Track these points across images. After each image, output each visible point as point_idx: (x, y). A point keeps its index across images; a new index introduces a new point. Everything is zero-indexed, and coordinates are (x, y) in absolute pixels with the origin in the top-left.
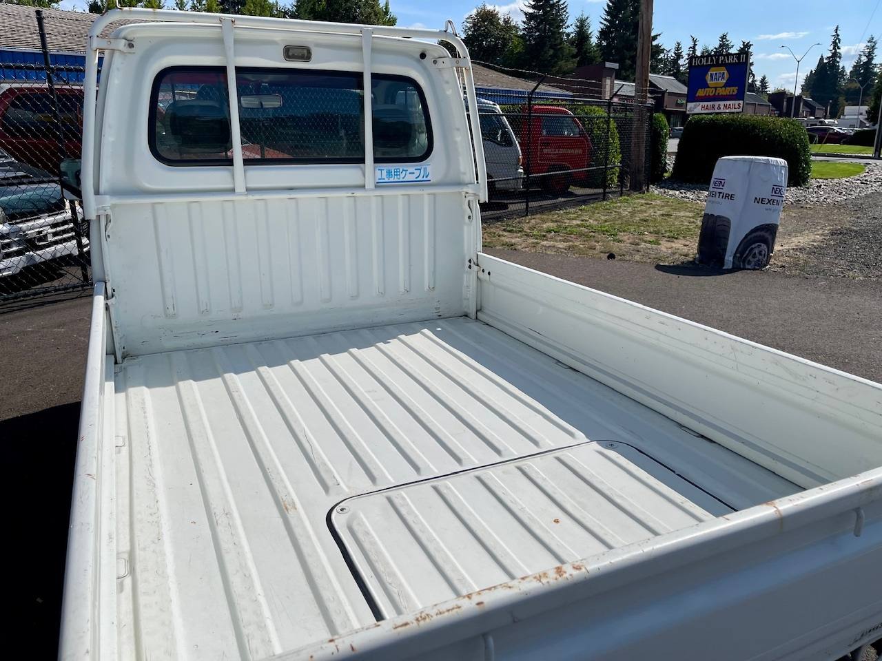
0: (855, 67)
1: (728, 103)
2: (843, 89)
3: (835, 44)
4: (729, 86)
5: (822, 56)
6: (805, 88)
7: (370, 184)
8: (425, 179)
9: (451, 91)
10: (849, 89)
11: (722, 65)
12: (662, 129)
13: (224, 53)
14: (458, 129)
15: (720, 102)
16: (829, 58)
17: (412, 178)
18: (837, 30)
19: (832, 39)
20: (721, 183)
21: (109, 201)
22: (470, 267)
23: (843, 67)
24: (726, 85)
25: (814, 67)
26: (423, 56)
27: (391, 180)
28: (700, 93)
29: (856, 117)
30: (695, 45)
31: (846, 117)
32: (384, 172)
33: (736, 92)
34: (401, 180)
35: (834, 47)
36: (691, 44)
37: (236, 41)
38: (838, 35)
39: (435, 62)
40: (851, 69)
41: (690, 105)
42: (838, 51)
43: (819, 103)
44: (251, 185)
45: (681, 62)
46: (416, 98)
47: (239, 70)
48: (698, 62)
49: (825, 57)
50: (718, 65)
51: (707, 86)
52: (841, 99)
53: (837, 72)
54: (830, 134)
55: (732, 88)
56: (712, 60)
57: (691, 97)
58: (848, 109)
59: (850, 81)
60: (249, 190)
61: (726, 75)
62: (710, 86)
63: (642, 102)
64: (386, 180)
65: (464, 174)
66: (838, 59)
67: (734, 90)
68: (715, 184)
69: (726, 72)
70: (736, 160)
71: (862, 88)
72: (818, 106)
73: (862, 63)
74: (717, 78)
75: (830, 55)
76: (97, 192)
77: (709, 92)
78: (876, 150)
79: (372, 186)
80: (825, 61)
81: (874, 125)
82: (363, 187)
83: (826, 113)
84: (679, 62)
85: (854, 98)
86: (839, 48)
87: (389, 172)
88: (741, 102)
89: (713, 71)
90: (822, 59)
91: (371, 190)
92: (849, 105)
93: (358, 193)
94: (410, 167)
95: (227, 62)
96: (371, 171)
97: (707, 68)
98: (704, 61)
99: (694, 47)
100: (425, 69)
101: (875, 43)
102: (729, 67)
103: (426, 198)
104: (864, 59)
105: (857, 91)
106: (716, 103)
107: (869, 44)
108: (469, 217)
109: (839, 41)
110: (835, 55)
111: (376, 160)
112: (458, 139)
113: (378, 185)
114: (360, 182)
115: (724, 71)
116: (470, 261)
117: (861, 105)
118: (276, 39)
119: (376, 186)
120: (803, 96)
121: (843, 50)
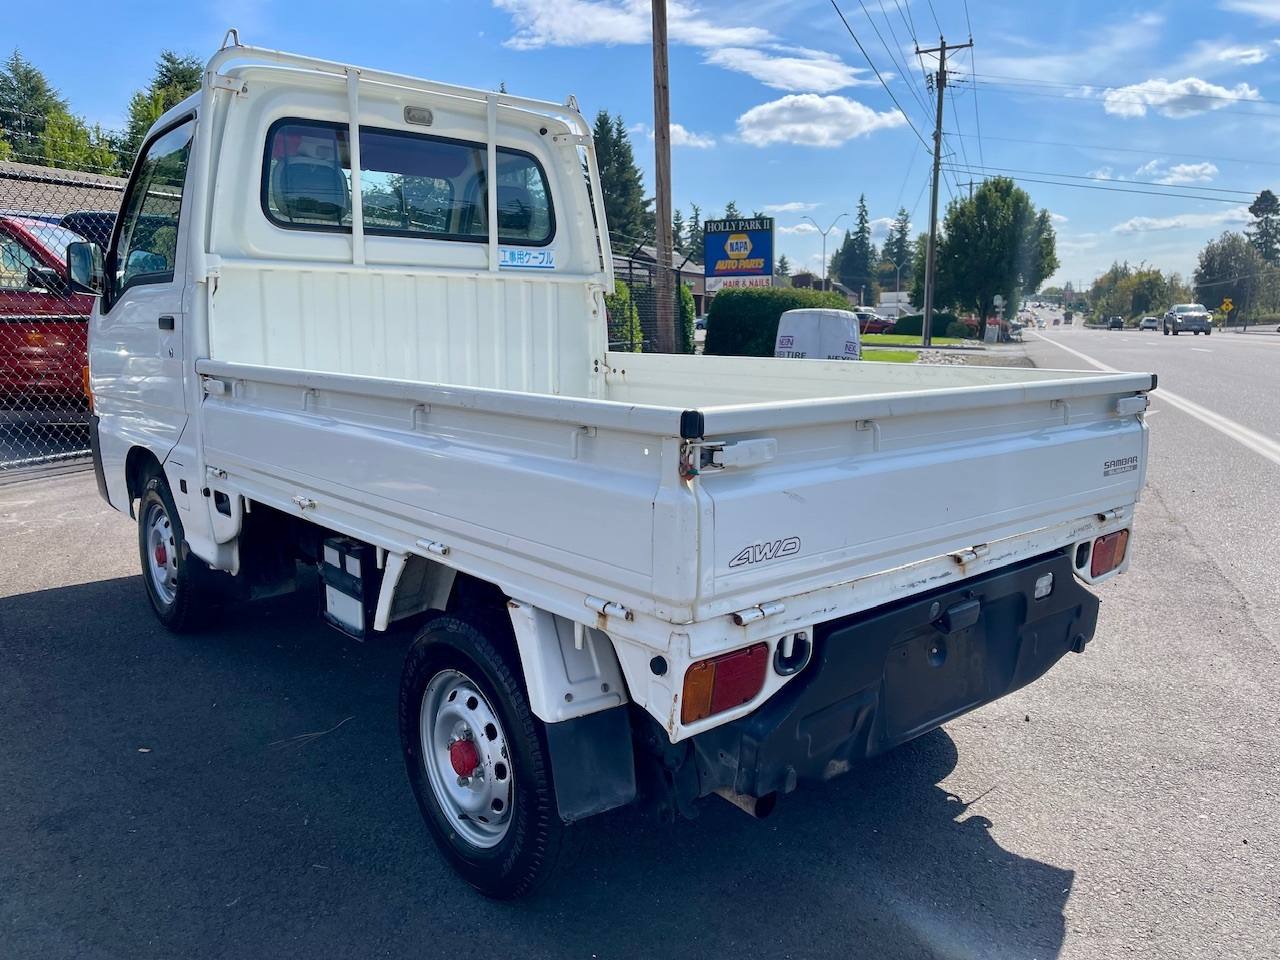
0: (887, 244)
1: (754, 278)
2: (876, 272)
3: (862, 218)
4: (754, 258)
5: (848, 232)
6: (833, 270)
7: (494, 267)
8: (548, 265)
9: (572, 171)
10: (882, 271)
11: (742, 232)
12: (687, 303)
13: (347, 108)
14: (580, 214)
15: (744, 277)
16: (857, 233)
17: (535, 262)
18: (862, 200)
19: (858, 211)
20: (789, 341)
21: (221, 263)
22: (596, 370)
23: (873, 246)
24: (750, 257)
25: (839, 245)
26: (543, 131)
27: (515, 263)
28: (721, 265)
29: (895, 305)
30: (697, 215)
31: (884, 305)
32: (508, 254)
33: (762, 265)
34: (525, 264)
35: (861, 220)
36: (693, 214)
37: (361, 97)
38: (864, 206)
39: (555, 139)
40: (883, 248)
41: (710, 281)
42: (866, 225)
43: (852, 289)
44: (372, 259)
45: (683, 234)
46: (537, 177)
47: (363, 129)
48: (714, 228)
49: (851, 232)
50: (737, 232)
51: (726, 257)
52: (875, 285)
53: (867, 251)
54: (871, 322)
55: (757, 260)
56: (730, 226)
57: (711, 272)
58: (884, 296)
59: (885, 261)
60: (368, 263)
61: (750, 246)
62: (731, 257)
63: (666, 264)
64: (509, 263)
65: (588, 263)
66: (867, 235)
67: (759, 263)
68: (781, 342)
69: (748, 241)
70: (803, 313)
71: (898, 269)
72: (849, 292)
73: (894, 240)
74: (738, 247)
75: (858, 230)
76: (207, 251)
77: (730, 265)
78: (926, 338)
79: (496, 268)
80: (852, 237)
81: (918, 310)
82: (487, 269)
83: (860, 300)
84: (680, 234)
85: (890, 282)
86: (866, 222)
87: (512, 254)
88: (770, 277)
89: (732, 240)
90: (848, 235)
91: (495, 272)
92: (884, 291)
93: (483, 275)
94: (534, 251)
95: (350, 119)
96: (495, 252)
97: (728, 234)
98: (721, 227)
99: (696, 217)
100: (546, 145)
101: (907, 216)
102: (752, 234)
103: (550, 289)
104: (897, 236)
105: (893, 274)
106: (741, 279)
107: (900, 217)
108: (594, 312)
109: (866, 214)
110: (862, 230)
111: (501, 241)
112: (580, 224)
113: (503, 268)
114: (483, 264)
115: (745, 239)
116: (596, 362)
117: (900, 290)
118: (398, 98)
119: (500, 270)
120: (832, 280)
121: (871, 225)
